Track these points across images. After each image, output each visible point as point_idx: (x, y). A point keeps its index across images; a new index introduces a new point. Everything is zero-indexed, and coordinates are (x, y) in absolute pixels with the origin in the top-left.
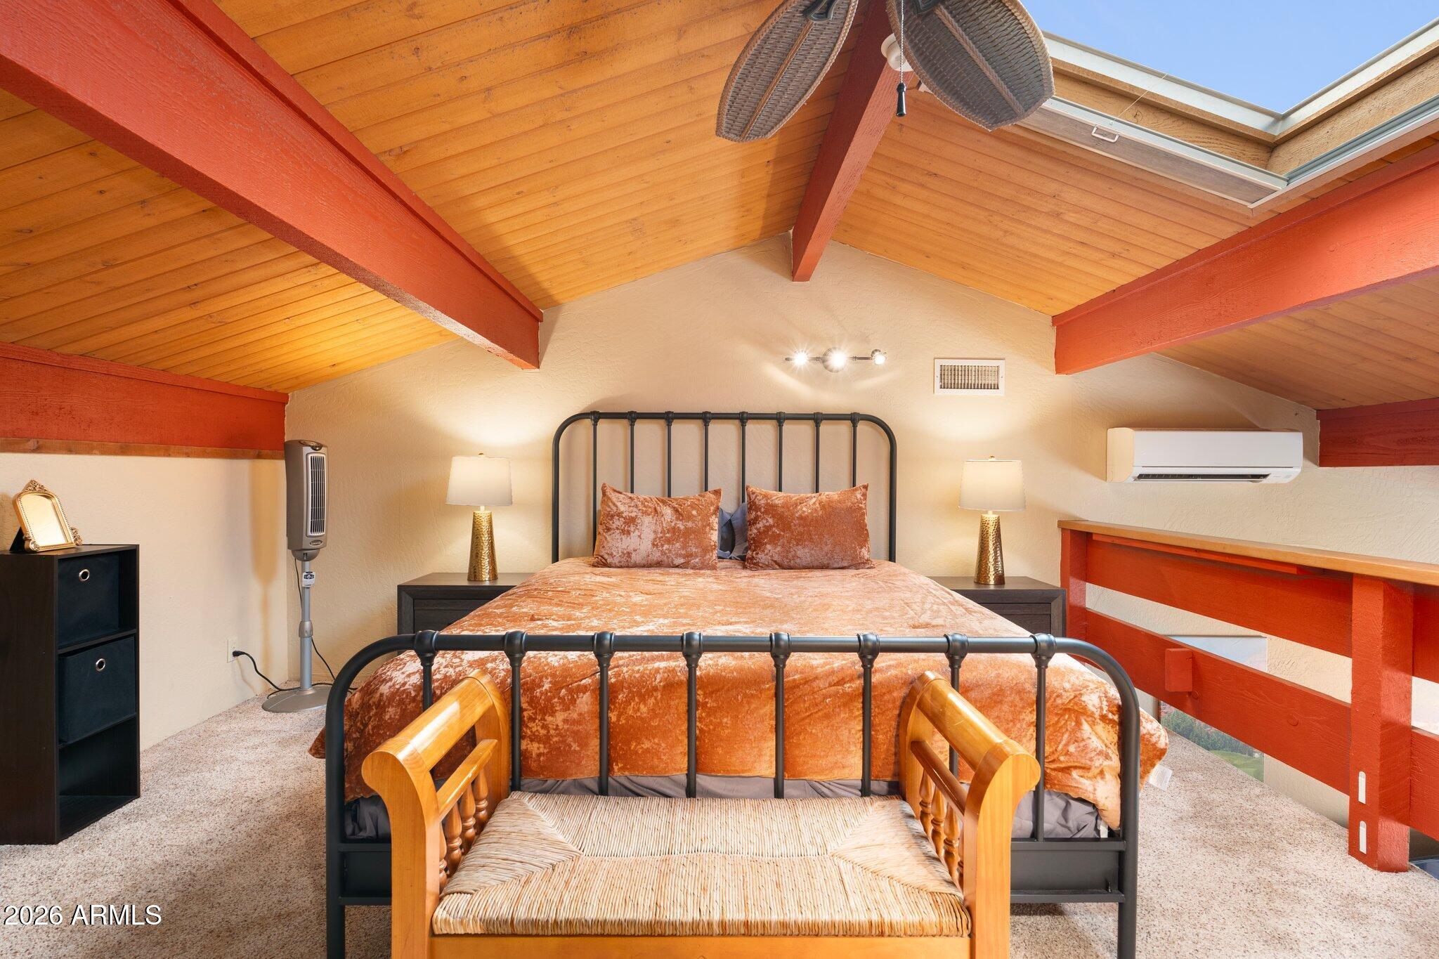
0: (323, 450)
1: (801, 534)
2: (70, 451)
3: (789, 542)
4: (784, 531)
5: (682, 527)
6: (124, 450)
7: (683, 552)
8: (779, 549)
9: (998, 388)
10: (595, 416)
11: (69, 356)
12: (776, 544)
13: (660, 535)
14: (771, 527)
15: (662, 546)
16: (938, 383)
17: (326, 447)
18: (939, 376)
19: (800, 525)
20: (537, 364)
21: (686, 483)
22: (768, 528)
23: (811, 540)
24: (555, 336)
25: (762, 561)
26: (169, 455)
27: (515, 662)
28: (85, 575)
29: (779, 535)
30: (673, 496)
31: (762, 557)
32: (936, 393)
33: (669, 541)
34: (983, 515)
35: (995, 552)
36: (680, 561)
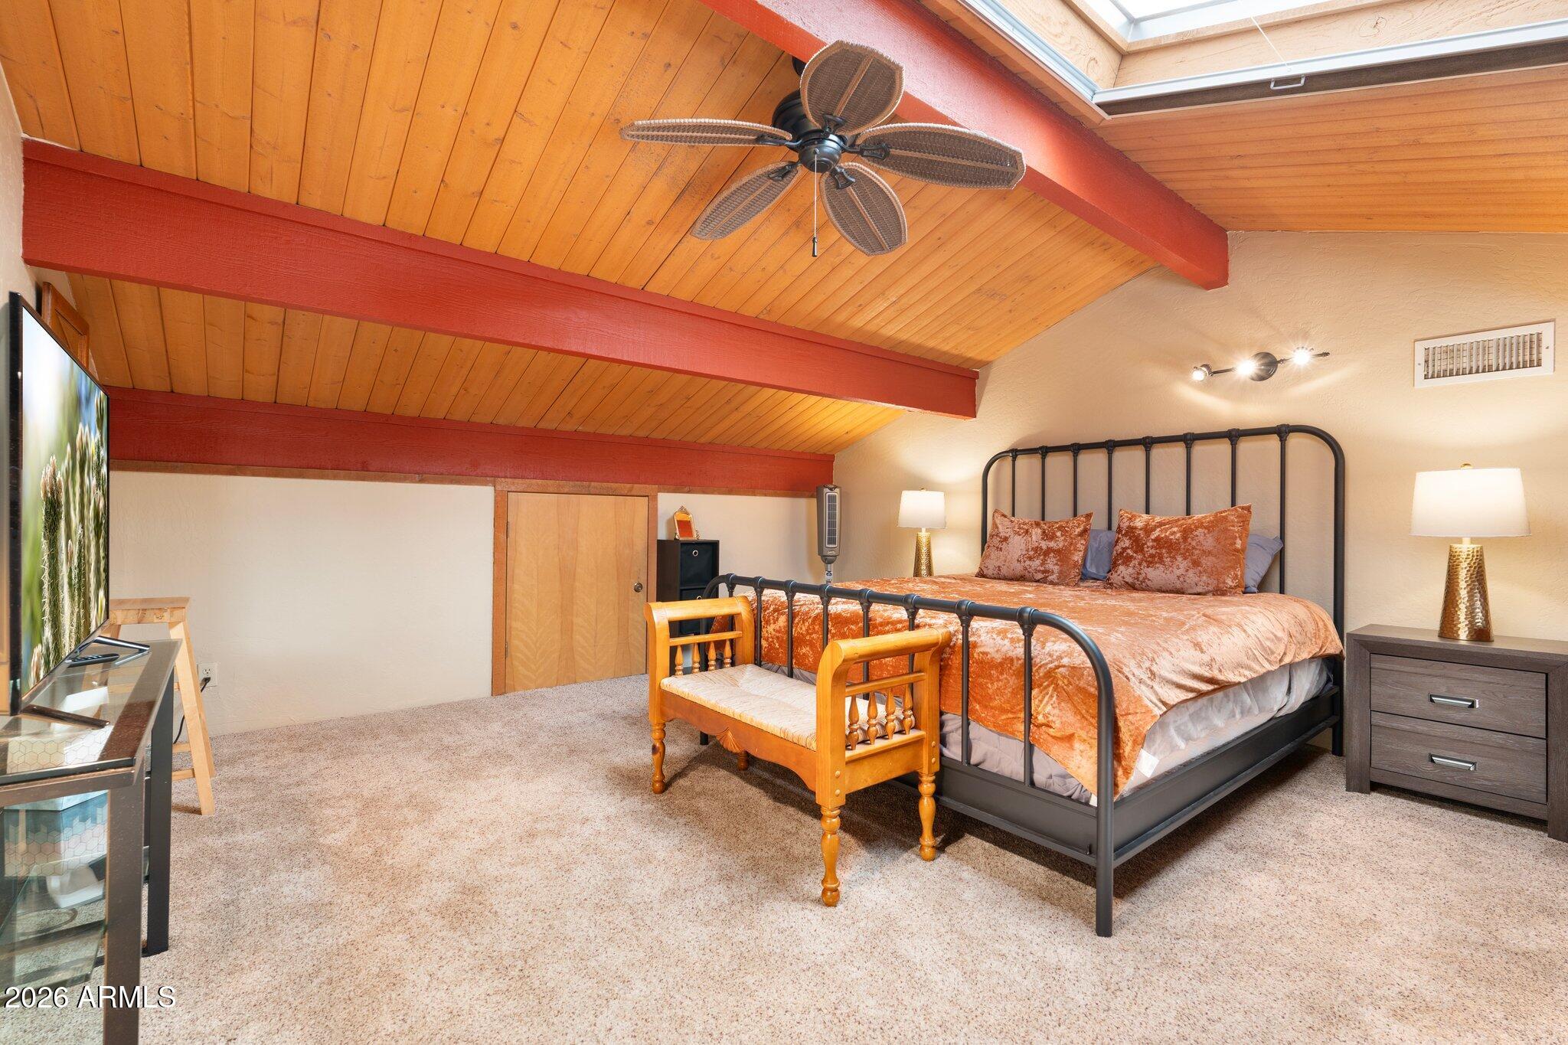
0: (837, 490)
1: (1152, 556)
2: (704, 492)
3: (1140, 564)
4: (1136, 552)
5: (1044, 547)
6: (730, 492)
7: (1042, 569)
8: (1130, 570)
9: (1539, 365)
10: (1015, 453)
11: (702, 444)
12: (1128, 566)
13: (1024, 553)
14: (1126, 548)
15: (1025, 562)
16: (1420, 371)
17: (840, 488)
18: (1423, 363)
19: (1152, 547)
20: (972, 413)
21: (1059, 508)
22: (1124, 549)
23: (1161, 561)
24: (987, 388)
25: (1115, 581)
26: (755, 495)
27: (759, 593)
28: (695, 553)
29: (1132, 557)
30: (1047, 518)
31: (1115, 578)
32: (1418, 386)
33: (1030, 558)
34: (1455, 546)
35: (1471, 596)
36: (1039, 576)
